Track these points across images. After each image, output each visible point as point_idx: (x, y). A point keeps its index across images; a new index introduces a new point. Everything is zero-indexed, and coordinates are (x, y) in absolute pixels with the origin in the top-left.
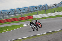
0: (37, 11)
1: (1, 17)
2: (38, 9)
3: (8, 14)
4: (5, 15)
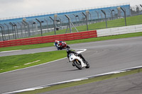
0: (106, 19)
1: (24, 33)
2: (108, 15)
3: (39, 25)
4: (33, 28)
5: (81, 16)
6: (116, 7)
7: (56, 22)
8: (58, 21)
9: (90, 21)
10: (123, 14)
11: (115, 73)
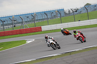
2: (49, 16)
5: (31, 17)
6: (55, 11)
7: (13, 21)
8: (15, 21)
9: (37, 20)
10: (59, 15)
11: (54, 55)
